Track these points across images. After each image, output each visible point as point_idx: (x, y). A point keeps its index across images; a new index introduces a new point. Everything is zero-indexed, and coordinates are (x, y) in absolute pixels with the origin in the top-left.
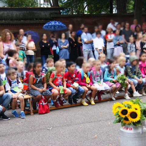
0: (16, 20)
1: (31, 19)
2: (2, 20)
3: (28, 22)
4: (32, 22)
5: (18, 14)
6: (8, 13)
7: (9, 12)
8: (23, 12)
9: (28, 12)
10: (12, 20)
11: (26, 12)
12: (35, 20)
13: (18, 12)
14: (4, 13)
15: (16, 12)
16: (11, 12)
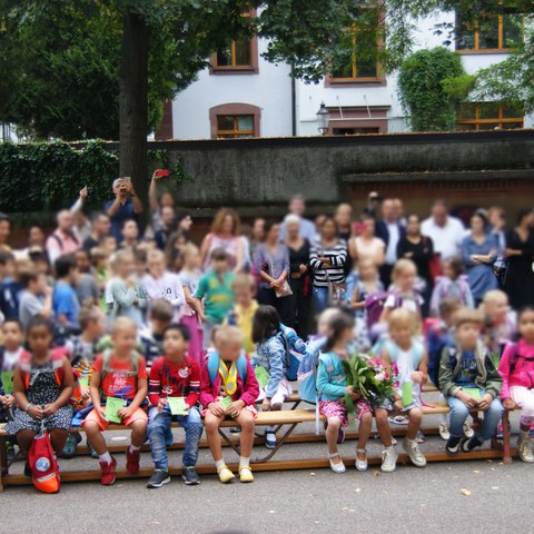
0: (469, 167)
1: (514, 166)
2: (424, 169)
3: (503, 173)
4: (515, 173)
5: (473, 150)
6: (443, 149)
7: (445, 146)
8: (492, 144)
9: (507, 144)
10: (454, 168)
11: (499, 143)
12: (528, 166)
13: (474, 144)
14: (430, 149)
15: (469, 144)
16: (453, 145)
